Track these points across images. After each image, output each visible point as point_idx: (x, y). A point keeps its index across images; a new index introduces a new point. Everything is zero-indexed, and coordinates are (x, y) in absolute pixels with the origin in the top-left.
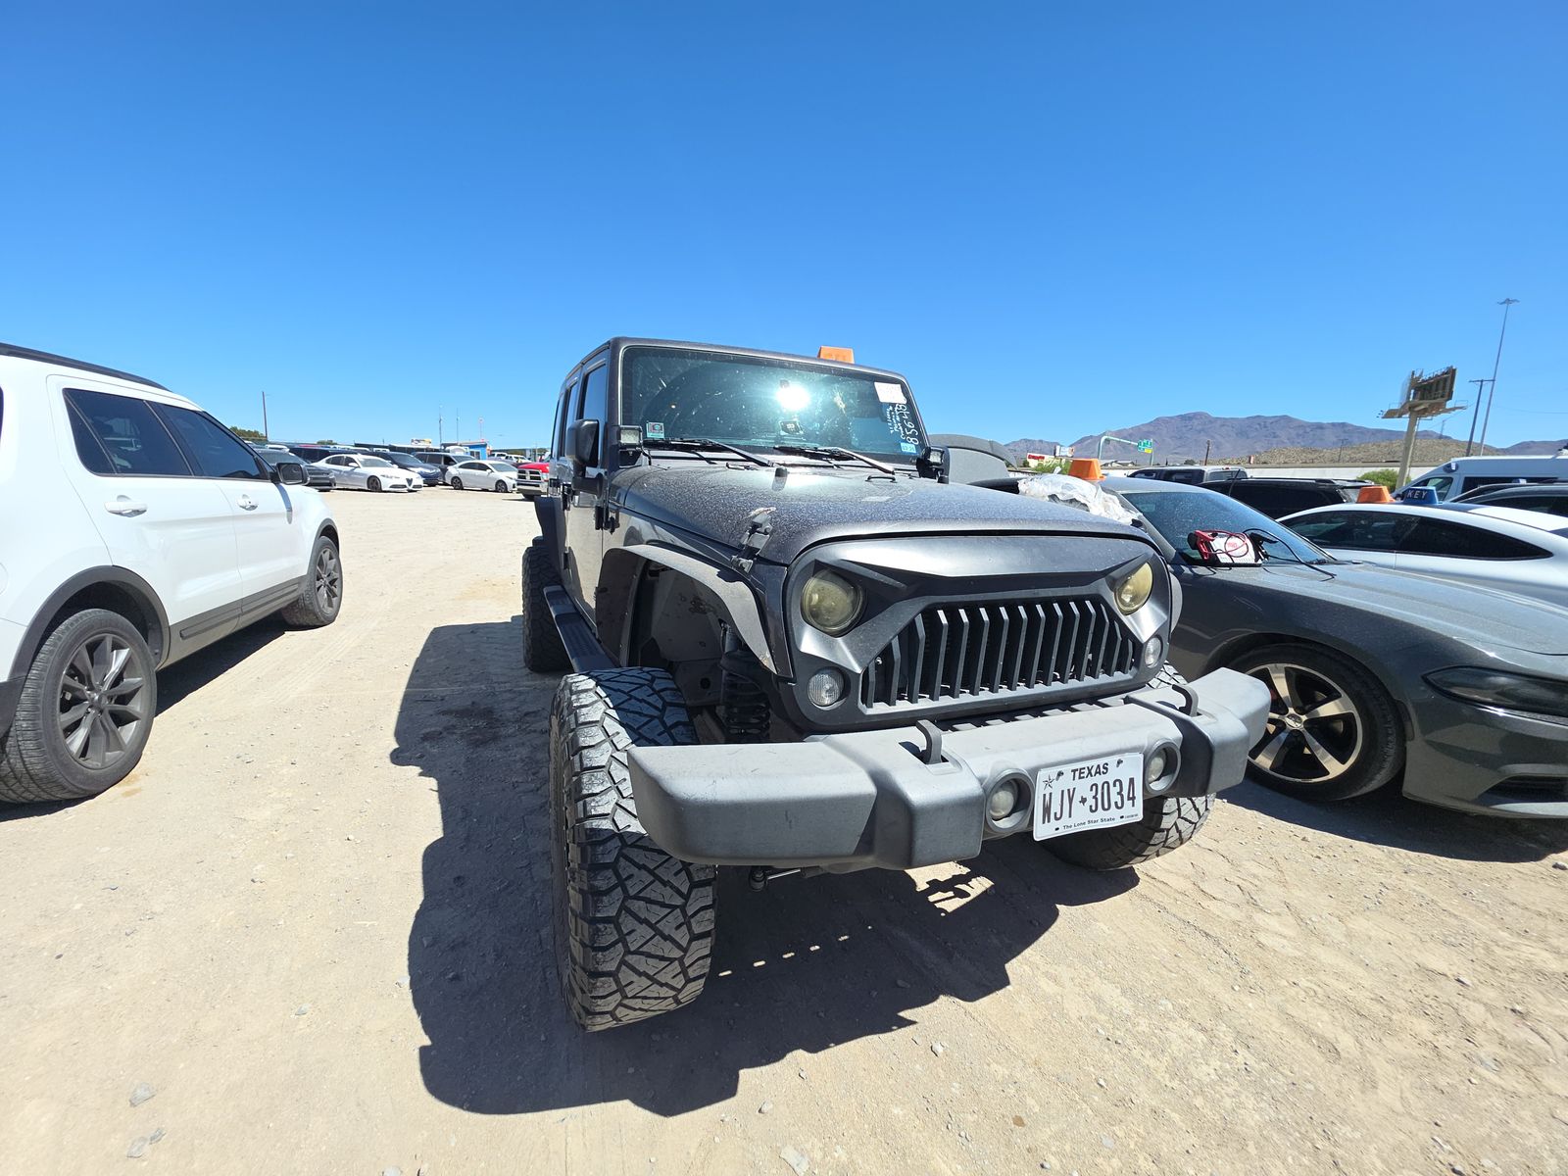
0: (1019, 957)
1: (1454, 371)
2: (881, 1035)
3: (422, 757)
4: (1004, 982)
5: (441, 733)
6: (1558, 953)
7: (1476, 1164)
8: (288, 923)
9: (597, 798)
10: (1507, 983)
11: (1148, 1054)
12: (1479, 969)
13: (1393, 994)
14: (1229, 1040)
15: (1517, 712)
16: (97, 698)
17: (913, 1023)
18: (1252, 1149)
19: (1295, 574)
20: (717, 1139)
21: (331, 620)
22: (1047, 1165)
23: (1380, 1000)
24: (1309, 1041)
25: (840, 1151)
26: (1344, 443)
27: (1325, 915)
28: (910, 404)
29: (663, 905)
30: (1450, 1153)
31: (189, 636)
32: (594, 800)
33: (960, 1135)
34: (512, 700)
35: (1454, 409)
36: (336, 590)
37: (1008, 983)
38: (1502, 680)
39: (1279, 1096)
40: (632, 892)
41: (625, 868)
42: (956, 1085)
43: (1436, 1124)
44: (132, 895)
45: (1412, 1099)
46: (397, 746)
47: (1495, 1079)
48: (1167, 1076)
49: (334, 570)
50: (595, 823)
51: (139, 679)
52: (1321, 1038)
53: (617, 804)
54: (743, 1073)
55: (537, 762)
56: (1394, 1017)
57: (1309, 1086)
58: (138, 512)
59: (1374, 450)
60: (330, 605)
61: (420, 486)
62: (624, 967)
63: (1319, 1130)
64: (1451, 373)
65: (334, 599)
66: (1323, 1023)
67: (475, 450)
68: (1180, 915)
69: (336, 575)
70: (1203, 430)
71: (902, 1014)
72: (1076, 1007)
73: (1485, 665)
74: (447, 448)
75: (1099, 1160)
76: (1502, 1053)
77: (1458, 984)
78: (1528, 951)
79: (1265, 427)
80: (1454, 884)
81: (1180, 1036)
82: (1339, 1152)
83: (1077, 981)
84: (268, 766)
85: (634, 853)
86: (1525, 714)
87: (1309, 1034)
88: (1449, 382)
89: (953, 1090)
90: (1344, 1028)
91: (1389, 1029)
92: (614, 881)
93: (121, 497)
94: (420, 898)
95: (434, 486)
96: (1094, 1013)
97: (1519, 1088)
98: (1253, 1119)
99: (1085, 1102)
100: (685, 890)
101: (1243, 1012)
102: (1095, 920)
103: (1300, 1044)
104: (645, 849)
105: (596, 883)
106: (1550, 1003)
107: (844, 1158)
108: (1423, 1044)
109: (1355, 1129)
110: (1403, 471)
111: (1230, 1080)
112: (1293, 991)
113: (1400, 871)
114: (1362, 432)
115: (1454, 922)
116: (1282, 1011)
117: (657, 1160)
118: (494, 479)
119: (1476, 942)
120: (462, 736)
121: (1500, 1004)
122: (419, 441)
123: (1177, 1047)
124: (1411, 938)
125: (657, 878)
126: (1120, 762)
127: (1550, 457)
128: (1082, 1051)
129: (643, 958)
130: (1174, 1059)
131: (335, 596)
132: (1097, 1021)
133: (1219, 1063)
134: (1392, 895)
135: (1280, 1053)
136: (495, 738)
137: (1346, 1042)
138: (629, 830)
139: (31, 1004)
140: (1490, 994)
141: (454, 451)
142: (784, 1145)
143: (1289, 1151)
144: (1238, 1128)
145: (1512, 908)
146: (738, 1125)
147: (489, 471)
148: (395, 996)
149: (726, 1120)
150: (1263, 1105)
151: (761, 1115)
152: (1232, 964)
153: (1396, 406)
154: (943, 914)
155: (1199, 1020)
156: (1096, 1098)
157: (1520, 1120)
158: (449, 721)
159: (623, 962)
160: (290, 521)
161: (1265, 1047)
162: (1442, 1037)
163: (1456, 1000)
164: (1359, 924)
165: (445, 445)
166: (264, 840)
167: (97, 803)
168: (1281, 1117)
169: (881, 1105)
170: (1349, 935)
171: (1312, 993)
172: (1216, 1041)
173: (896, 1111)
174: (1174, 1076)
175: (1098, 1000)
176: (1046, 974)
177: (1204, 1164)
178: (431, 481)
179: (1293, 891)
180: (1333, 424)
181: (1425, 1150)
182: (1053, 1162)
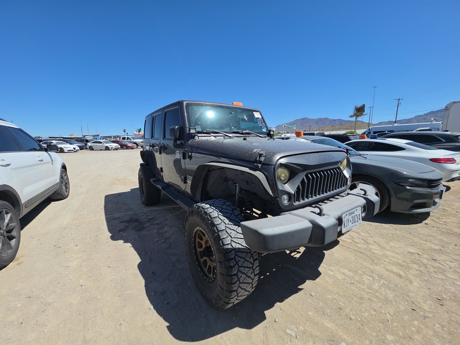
0: (320, 266)
1: (365, 105)
2: (296, 294)
3: (122, 237)
4: (320, 274)
5: (124, 229)
6: (436, 244)
7: (442, 297)
8: (102, 297)
9: (225, 239)
10: (428, 253)
11: (361, 285)
12: (421, 250)
13: (406, 260)
14: (377, 278)
15: (415, 188)
16: (2, 232)
17: (303, 289)
18: (394, 303)
19: (357, 158)
20: (267, 332)
21: (67, 197)
22: (352, 318)
23: (404, 261)
24: (394, 274)
25: (301, 327)
26: (341, 124)
27: (384, 243)
28: (262, 118)
29: (248, 268)
30: (435, 295)
31: (28, 207)
32: (225, 240)
33: (328, 316)
34: (143, 215)
35: (365, 115)
36: (67, 186)
37: (321, 274)
38: (411, 180)
39: (394, 289)
40: (240, 265)
41: (238, 259)
42: (321, 303)
43: (429, 289)
44: (38, 298)
45: (421, 284)
46: (111, 235)
47: (437, 276)
48: (368, 289)
49: (66, 180)
50: (227, 247)
51: (14, 224)
52: (396, 273)
53: (231, 240)
54: (266, 312)
55: (161, 233)
56: (409, 265)
57: (399, 285)
58: (8, 165)
59: (347, 126)
60: (66, 192)
61: (78, 150)
62: (239, 288)
63: (406, 295)
64: (364, 105)
65: (67, 189)
66: (395, 269)
67: (95, 137)
68: (353, 249)
69: (67, 181)
70: (307, 122)
71: (299, 287)
72: (340, 277)
73: (408, 177)
74: (85, 137)
75: (363, 314)
76: (435, 270)
77: (418, 255)
78: (429, 244)
79: (322, 121)
80: (407, 231)
81: (366, 279)
82: (412, 300)
83: (337, 270)
84: (68, 247)
85: (239, 254)
86: (417, 188)
87: (394, 273)
88: (363, 108)
89: (321, 304)
90: (400, 270)
91: (409, 268)
92: (235, 263)
93: (2, 160)
94: (143, 281)
95: (82, 149)
96: (344, 277)
97: (443, 278)
98: (391, 296)
99: (353, 300)
100: (252, 262)
101: (377, 270)
102: (334, 253)
103: (393, 276)
104: (241, 252)
105: (230, 264)
106: (440, 256)
107: (303, 329)
108: (417, 270)
109: (413, 293)
110: (355, 131)
111: (382, 287)
112: (385, 263)
113: (394, 230)
114: (344, 121)
115: (411, 240)
116: (385, 268)
117: (254, 342)
118: (104, 146)
119: (417, 244)
120: (132, 229)
121: (429, 258)
122: (72, 135)
123: (367, 282)
124: (403, 245)
125: (246, 260)
126: (357, 210)
127: (392, 125)
128: (346, 288)
129: (243, 284)
130: (367, 285)
131: (67, 188)
132: (346, 279)
133: (377, 284)
134: (395, 236)
135: (389, 279)
136: (144, 228)
137: (402, 273)
138: (236, 247)
139: (20, 341)
140: (426, 256)
141: (88, 138)
142: (286, 329)
143: (402, 302)
144: (389, 299)
145: (421, 235)
146: (271, 327)
147: (102, 144)
148: (151, 313)
149: (267, 326)
150: (391, 292)
151: (276, 323)
152: (369, 259)
153: (352, 114)
154: (297, 259)
155: (369, 274)
156: (355, 299)
157: (447, 285)
158: (125, 225)
159: (239, 286)
160: (53, 164)
161: (385, 278)
162: (420, 268)
163: (420, 258)
164: (392, 244)
165: (84, 136)
166: (79, 272)
167: (7, 269)
168: (397, 294)
169: (305, 313)
170: (391, 247)
171: (390, 263)
172: (374, 278)
173: (310, 313)
174: (369, 289)
175: (344, 274)
176: (329, 269)
177: (385, 309)
178: (81, 148)
179: (374, 238)
180: (338, 120)
181: (430, 296)
182: (353, 317)
